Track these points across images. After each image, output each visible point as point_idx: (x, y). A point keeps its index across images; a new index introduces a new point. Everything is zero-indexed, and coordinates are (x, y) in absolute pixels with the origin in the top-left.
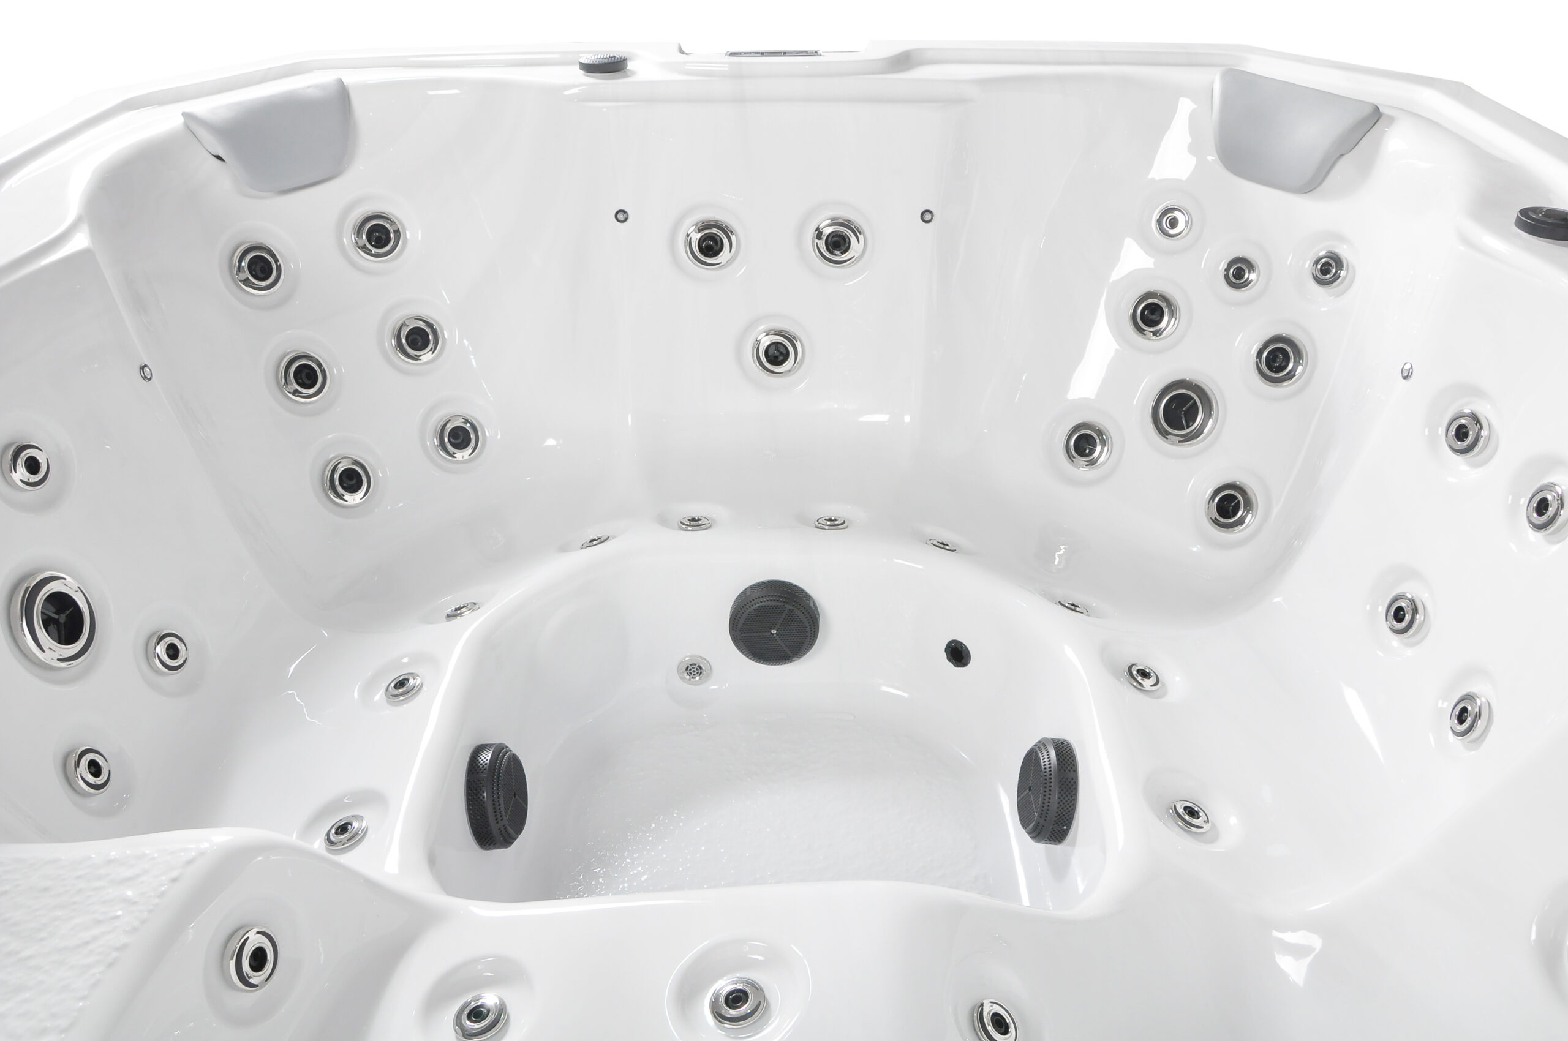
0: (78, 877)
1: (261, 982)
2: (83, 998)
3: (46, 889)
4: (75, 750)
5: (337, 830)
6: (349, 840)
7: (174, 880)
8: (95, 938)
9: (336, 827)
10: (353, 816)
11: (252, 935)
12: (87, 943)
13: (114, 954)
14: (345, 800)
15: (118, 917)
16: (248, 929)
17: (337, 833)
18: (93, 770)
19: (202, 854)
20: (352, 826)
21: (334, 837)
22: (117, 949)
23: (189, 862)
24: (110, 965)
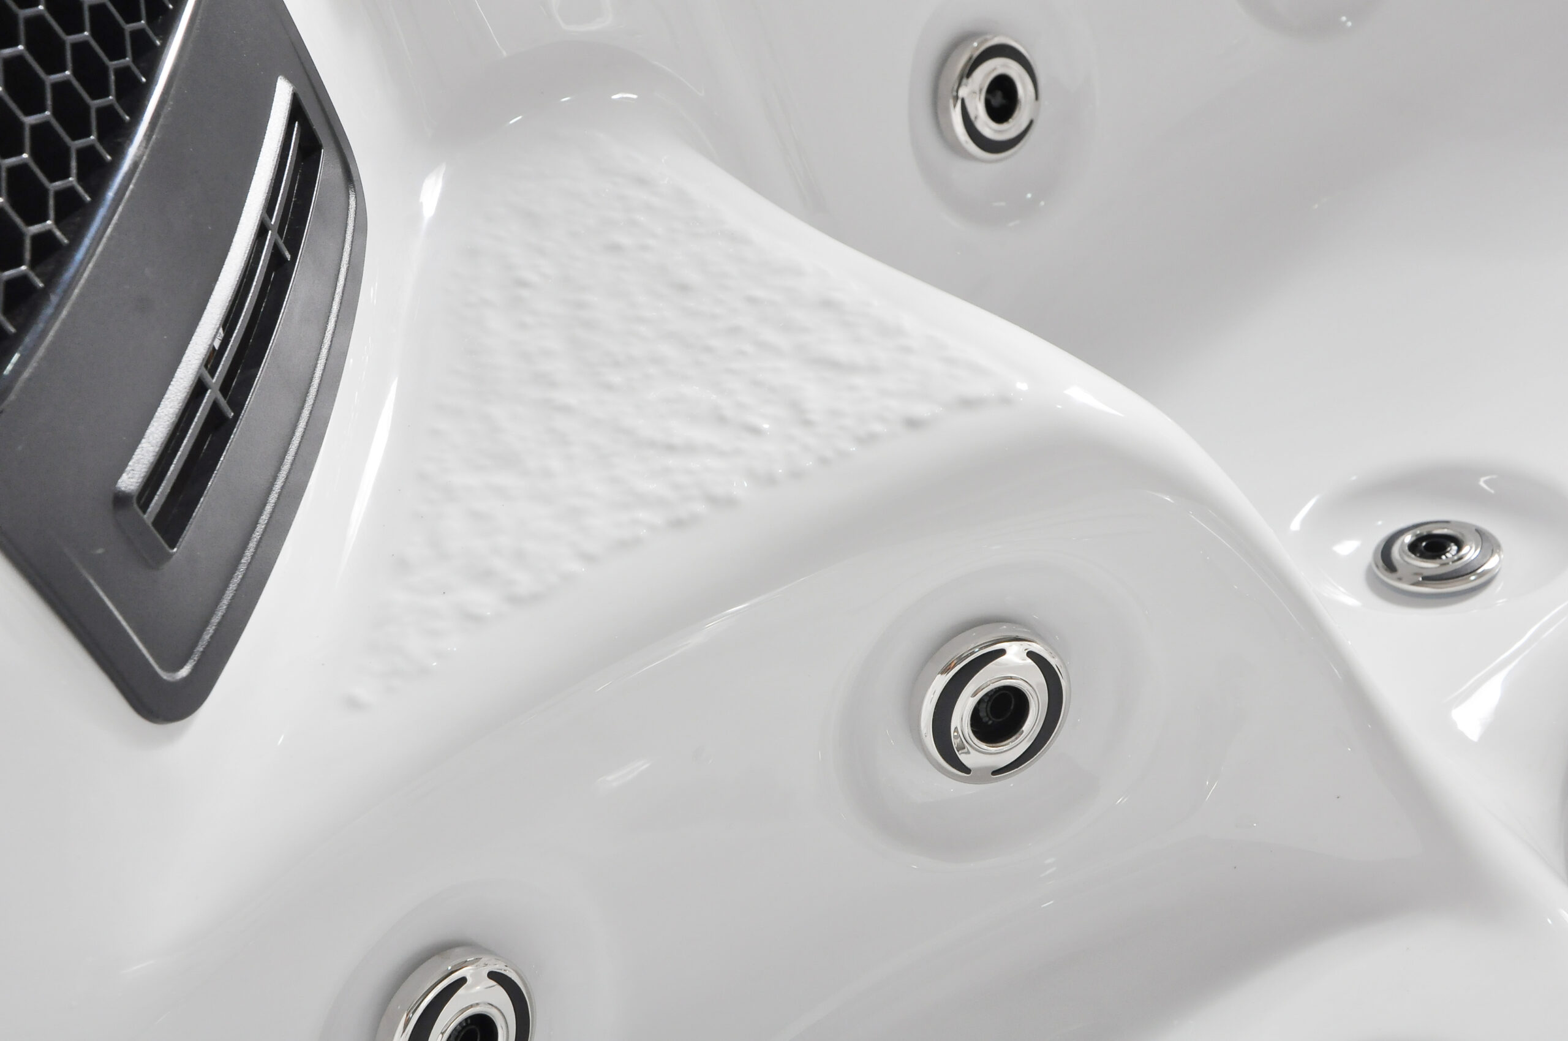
0: (752, 300)
1: (982, 770)
2: (588, 558)
3: (684, 288)
4: (986, 33)
5: (1419, 539)
6: (1429, 579)
7: (913, 424)
8: (690, 449)
9: (1423, 531)
10: (1479, 532)
11: (1015, 654)
12: (671, 448)
13: (700, 508)
14: (1483, 479)
15: (755, 431)
16: (1021, 635)
17: (1413, 547)
18: (998, 100)
19: (1005, 401)
20: (1459, 549)
21: (1401, 551)
22: (713, 500)
23: (968, 404)
24: (678, 524)
